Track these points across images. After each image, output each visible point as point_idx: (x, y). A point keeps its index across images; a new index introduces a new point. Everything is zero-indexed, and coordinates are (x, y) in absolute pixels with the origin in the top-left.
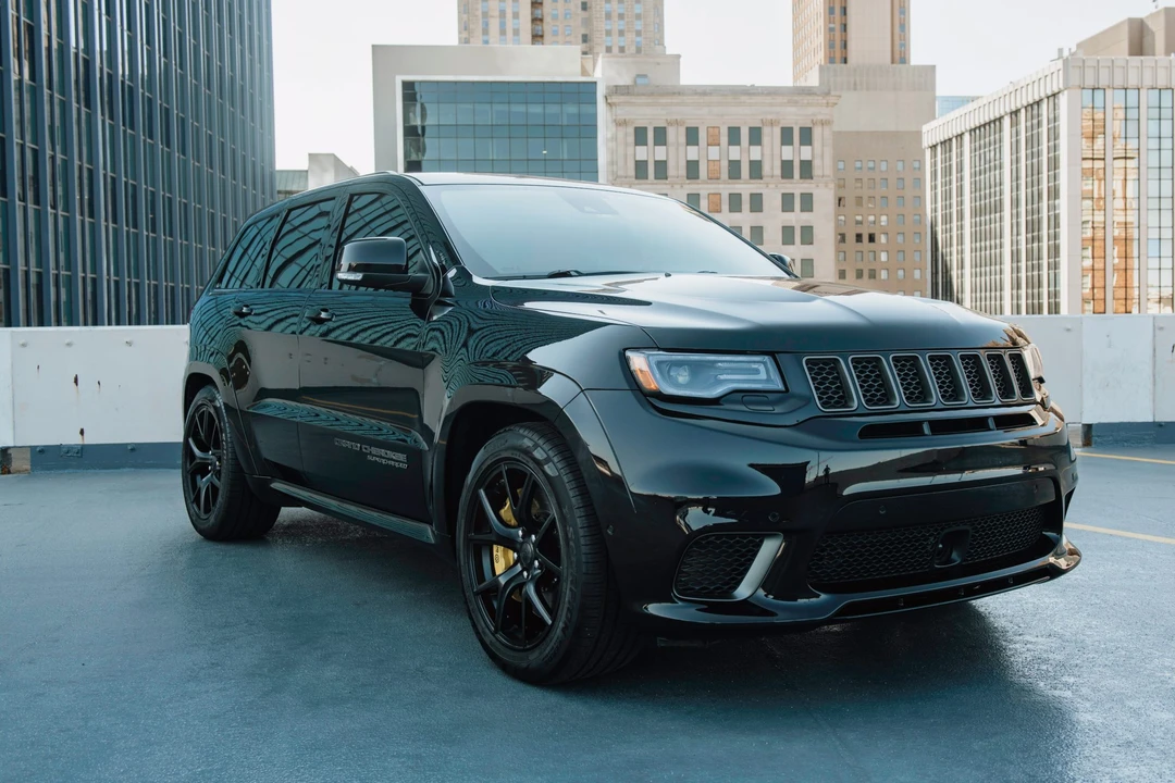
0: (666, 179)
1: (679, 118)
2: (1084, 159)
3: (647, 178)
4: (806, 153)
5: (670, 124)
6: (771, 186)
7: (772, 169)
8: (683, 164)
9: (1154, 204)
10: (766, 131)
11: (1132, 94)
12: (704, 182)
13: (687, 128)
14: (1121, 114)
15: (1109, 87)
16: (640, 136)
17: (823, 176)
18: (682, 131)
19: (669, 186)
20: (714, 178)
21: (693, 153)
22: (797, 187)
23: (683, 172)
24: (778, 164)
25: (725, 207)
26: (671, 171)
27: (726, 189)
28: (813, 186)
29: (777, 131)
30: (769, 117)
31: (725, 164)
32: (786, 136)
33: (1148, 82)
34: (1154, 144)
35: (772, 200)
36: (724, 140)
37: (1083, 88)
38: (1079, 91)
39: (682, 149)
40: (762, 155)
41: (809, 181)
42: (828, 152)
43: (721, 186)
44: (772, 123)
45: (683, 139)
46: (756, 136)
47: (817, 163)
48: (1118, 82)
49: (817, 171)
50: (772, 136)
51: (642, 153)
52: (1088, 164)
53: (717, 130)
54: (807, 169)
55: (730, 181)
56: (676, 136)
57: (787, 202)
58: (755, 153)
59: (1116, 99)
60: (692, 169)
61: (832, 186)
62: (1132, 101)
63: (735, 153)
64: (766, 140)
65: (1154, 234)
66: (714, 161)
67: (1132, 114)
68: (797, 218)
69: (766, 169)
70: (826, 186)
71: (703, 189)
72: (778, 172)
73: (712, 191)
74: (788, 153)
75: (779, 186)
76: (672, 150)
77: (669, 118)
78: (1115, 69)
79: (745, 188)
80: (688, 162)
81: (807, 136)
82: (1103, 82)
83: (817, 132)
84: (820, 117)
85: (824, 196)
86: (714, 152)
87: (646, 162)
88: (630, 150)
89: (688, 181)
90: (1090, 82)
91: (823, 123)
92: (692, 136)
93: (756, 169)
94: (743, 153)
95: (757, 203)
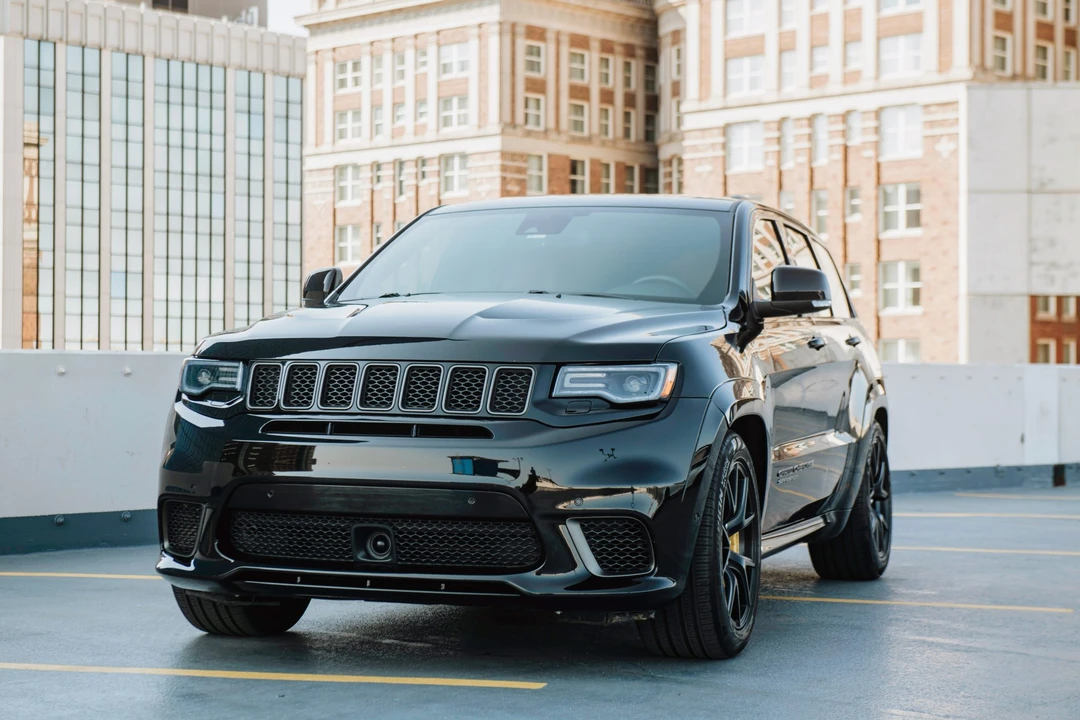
2: (27, 145)
9: (119, 220)
11: (92, 56)
14: (77, 82)
15: (61, 40)
33: (113, 40)
34: (119, 132)
37: (26, 37)
38: (20, 40)
48: (74, 34)
52: (32, 152)
59: (69, 58)
62: (91, 67)
65: (118, 264)
67: (92, 84)
78: (51, 13)
82: (55, 32)
90: (36, 29)
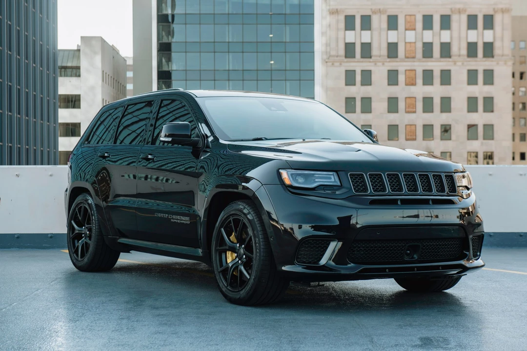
0: (371, 57)
1: (382, 7)
3: (354, 57)
4: (488, 36)
5: (374, 12)
6: (459, 64)
7: (459, 49)
8: (384, 46)
10: (455, 18)
12: (402, 61)
13: (389, 16)
16: (349, 21)
17: (503, 55)
18: (384, 18)
19: (373, 64)
20: (410, 57)
21: (393, 36)
22: (481, 64)
23: (384, 52)
24: (464, 46)
25: (420, 81)
26: (375, 52)
27: (420, 66)
28: (494, 63)
29: (464, 19)
30: (458, 6)
31: (419, 46)
32: (472, 22)
35: (459, 75)
36: (419, 25)
39: (384, 33)
40: (451, 38)
41: (491, 59)
42: (508, 35)
43: (416, 64)
44: (460, 12)
45: (385, 25)
46: (446, 23)
47: (497, 45)
49: (497, 51)
50: (459, 22)
51: (350, 37)
53: (413, 17)
54: (489, 50)
55: (424, 59)
56: (379, 22)
57: (472, 78)
58: (445, 36)
60: (392, 50)
61: (510, 63)
63: (428, 36)
64: (454, 24)
66: (410, 43)
68: (480, 90)
69: (454, 49)
70: (505, 64)
71: (402, 66)
72: (464, 52)
73: (409, 68)
74: (473, 36)
75: (465, 63)
76: (376, 33)
77: (374, 7)
79: (437, 65)
80: (389, 44)
81: (489, 22)
83: (498, 19)
84: (500, 6)
85: (503, 71)
86: (411, 36)
87: (354, 44)
88: (341, 34)
89: (389, 60)
91: (503, 11)
92: (392, 22)
93: (446, 50)
94: (436, 36)
95: (446, 78)
